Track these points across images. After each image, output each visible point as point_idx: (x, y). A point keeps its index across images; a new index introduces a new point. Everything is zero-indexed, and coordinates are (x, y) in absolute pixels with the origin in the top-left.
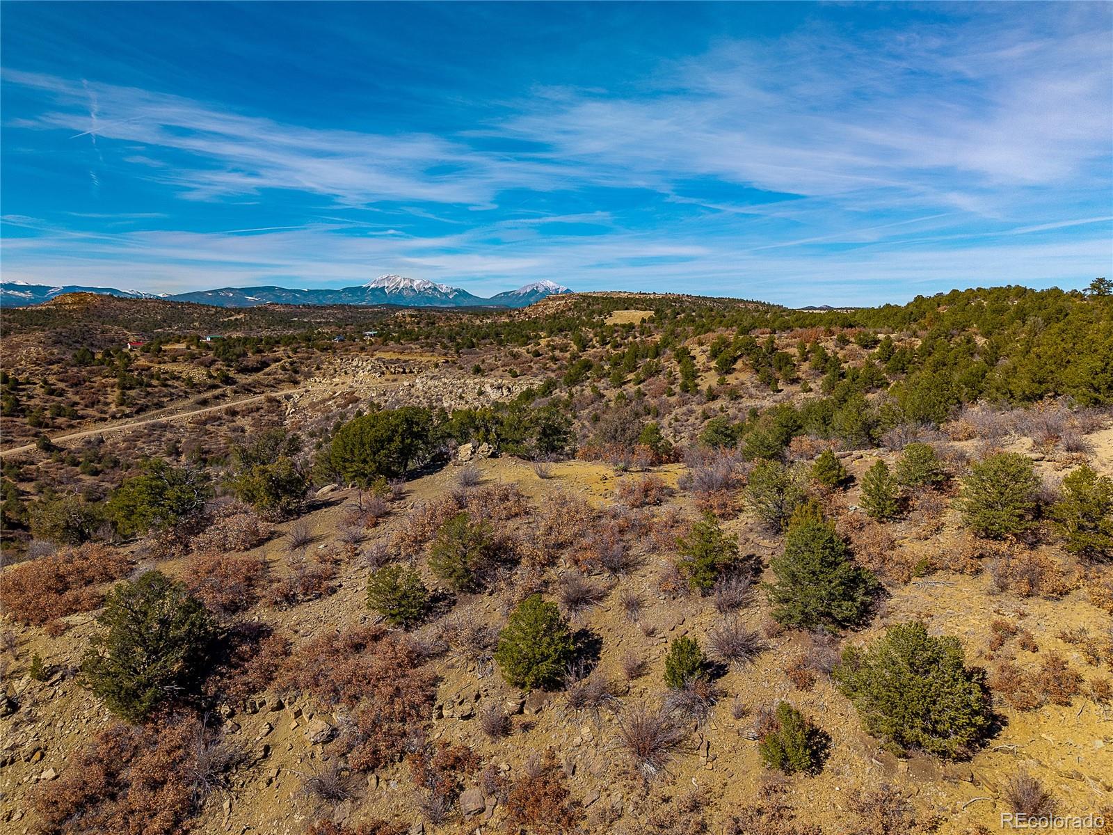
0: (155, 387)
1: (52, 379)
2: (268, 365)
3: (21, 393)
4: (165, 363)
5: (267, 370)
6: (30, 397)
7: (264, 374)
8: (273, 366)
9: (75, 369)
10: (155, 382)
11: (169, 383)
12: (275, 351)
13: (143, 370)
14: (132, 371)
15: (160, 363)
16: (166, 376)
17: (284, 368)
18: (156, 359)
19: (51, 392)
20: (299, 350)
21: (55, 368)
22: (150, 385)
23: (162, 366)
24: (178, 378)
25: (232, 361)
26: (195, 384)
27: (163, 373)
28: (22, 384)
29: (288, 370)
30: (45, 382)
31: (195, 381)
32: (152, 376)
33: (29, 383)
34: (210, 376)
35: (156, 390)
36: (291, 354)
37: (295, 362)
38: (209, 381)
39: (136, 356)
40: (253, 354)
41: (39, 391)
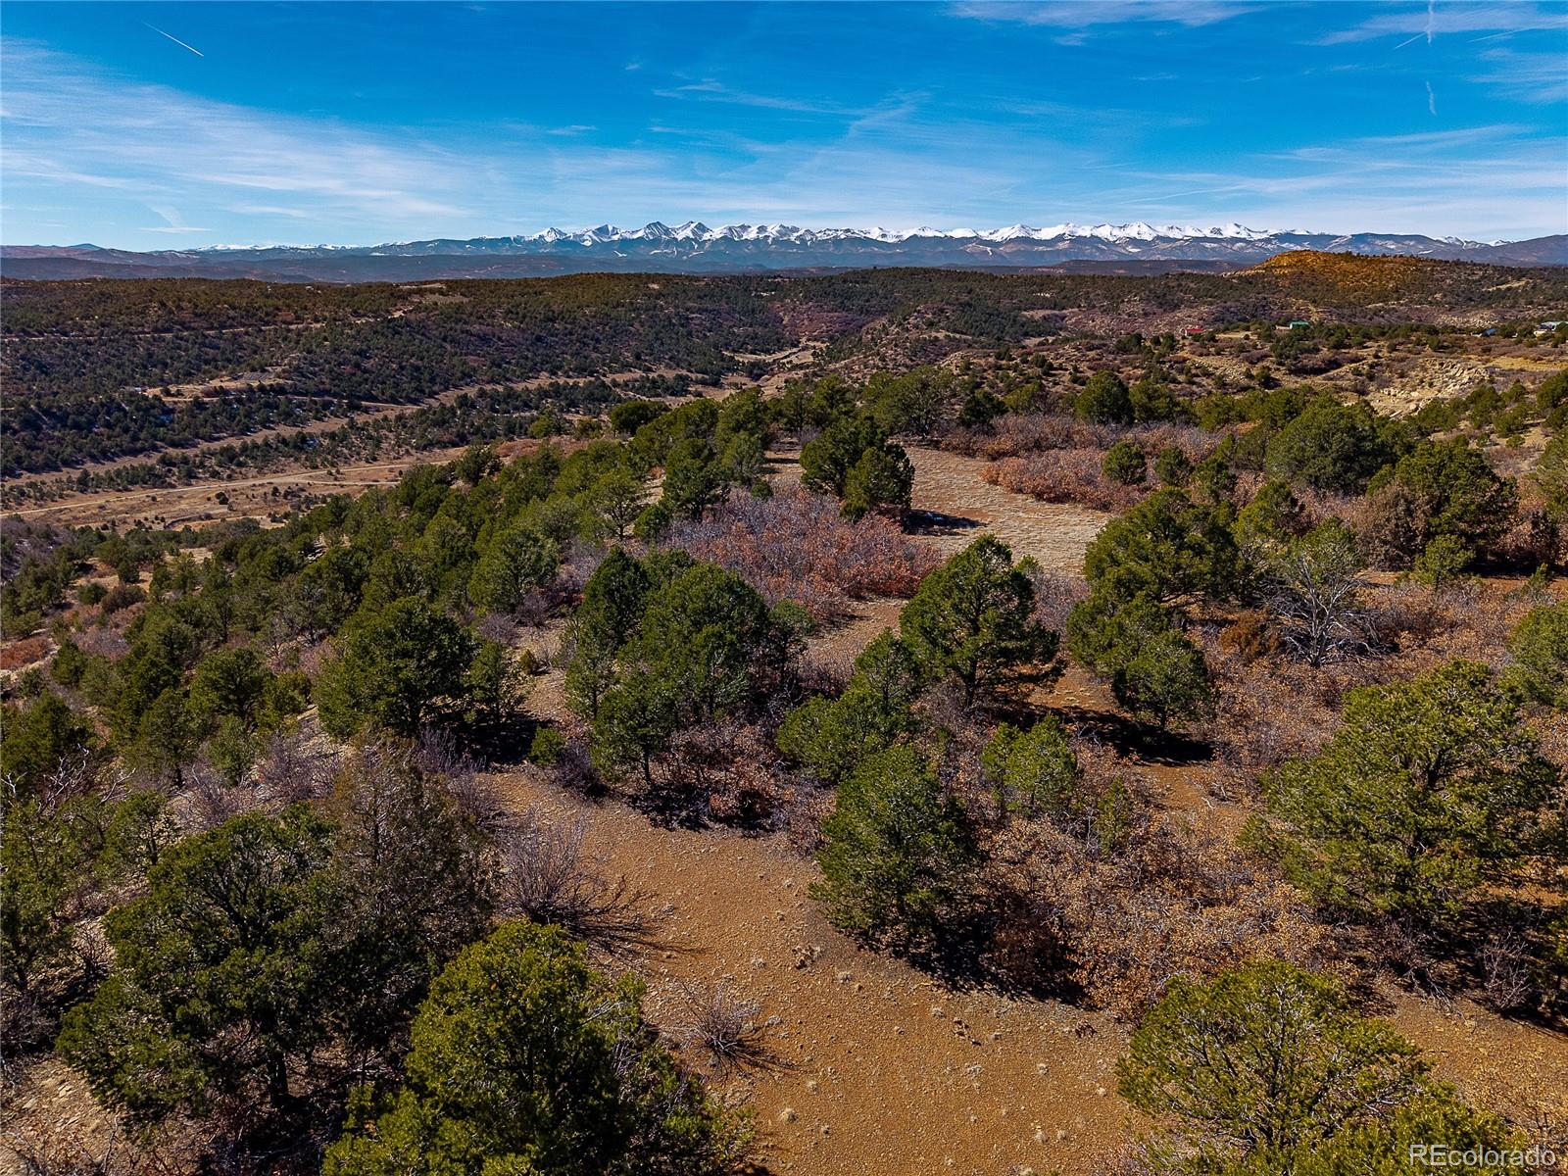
0: (1180, 383)
1: (1083, 367)
2: (1340, 366)
3: (1051, 379)
4: (1208, 355)
5: (1331, 373)
6: (1056, 384)
7: (1324, 379)
8: (1346, 367)
9: (1111, 357)
10: (1181, 378)
11: (1197, 380)
12: (1367, 347)
13: (1176, 362)
14: (1164, 363)
15: (1201, 355)
16: (1198, 371)
17: (1357, 372)
18: (1200, 350)
19: (1075, 380)
20: (1401, 348)
21: (1092, 354)
22: (1175, 381)
23: (1199, 360)
24: (1208, 375)
25: (1287, 357)
26: (1226, 385)
27: (1197, 368)
28: (1056, 369)
29: (1361, 375)
30: (1076, 369)
31: (1228, 380)
32: (1181, 371)
33: (1061, 369)
34: (1249, 376)
35: (1179, 387)
36: (1384, 353)
37: (1381, 365)
38: (1244, 382)
39: (1184, 345)
40: (1329, 349)
41: (1067, 377)
